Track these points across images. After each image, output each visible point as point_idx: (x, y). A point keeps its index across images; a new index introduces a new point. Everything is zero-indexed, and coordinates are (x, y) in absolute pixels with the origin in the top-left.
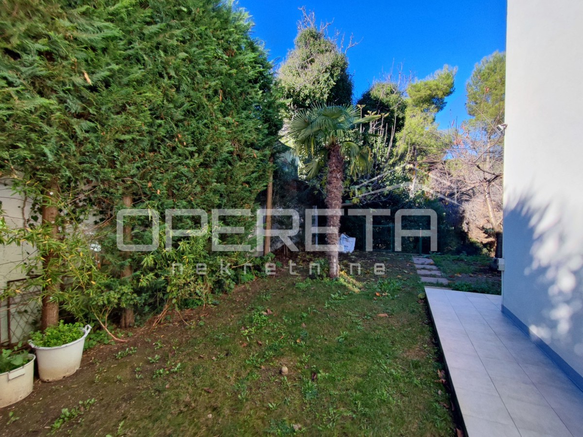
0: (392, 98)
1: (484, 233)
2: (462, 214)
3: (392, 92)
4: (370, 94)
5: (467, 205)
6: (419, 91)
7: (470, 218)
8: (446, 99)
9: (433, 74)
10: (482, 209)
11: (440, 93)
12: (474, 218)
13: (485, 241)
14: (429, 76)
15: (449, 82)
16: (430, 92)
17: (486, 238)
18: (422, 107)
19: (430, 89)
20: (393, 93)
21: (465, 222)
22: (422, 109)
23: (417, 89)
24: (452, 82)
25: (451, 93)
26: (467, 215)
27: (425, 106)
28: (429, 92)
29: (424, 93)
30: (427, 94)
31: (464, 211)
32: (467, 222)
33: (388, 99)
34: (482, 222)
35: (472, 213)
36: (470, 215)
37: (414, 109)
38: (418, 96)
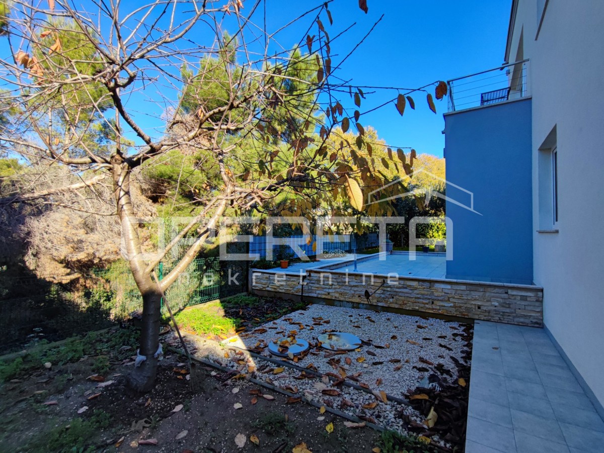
1: (64, 267)
2: (24, 239)
5: (36, 222)
7: (42, 245)
10: (65, 230)
12: (49, 245)
13: (66, 280)
17: (68, 274)
21: (30, 252)
26: (36, 240)
31: (29, 234)
32: (34, 252)
34: (64, 251)
35: (45, 235)
36: (42, 239)
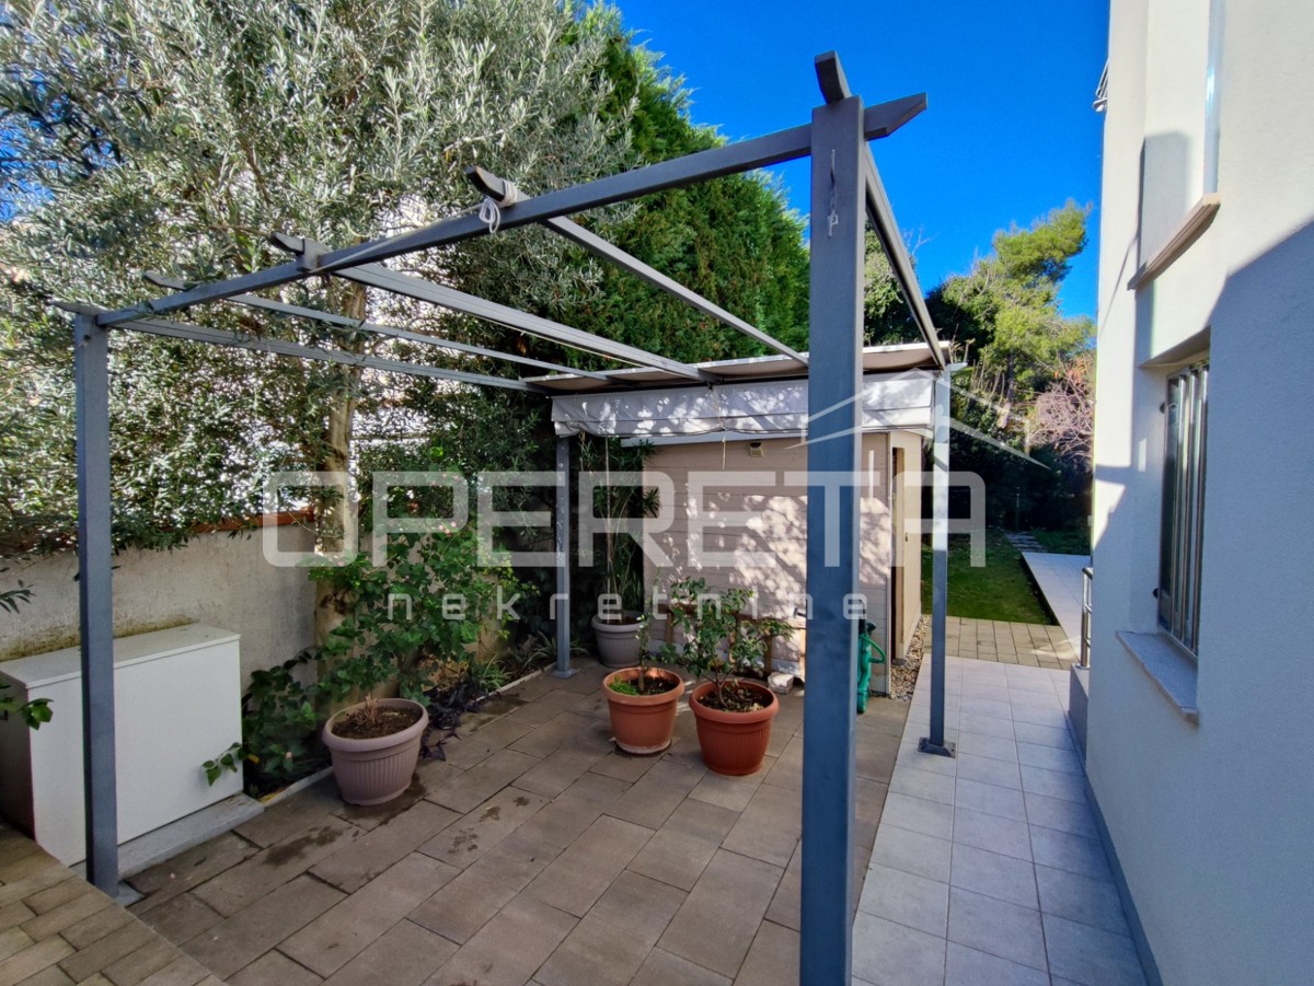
0: (976, 303)
3: (976, 292)
4: (942, 297)
6: (1019, 253)
8: (1069, 261)
9: (1046, 215)
11: (1058, 255)
14: (1037, 218)
15: (1076, 233)
16: (1040, 254)
18: (1022, 280)
19: (1039, 248)
20: (978, 293)
22: (1024, 283)
23: (1015, 250)
24: (1081, 232)
25: (1079, 250)
27: (1030, 278)
28: (1037, 254)
29: (1029, 256)
30: (1032, 258)
33: (970, 304)
37: (1010, 283)
38: (1017, 262)
